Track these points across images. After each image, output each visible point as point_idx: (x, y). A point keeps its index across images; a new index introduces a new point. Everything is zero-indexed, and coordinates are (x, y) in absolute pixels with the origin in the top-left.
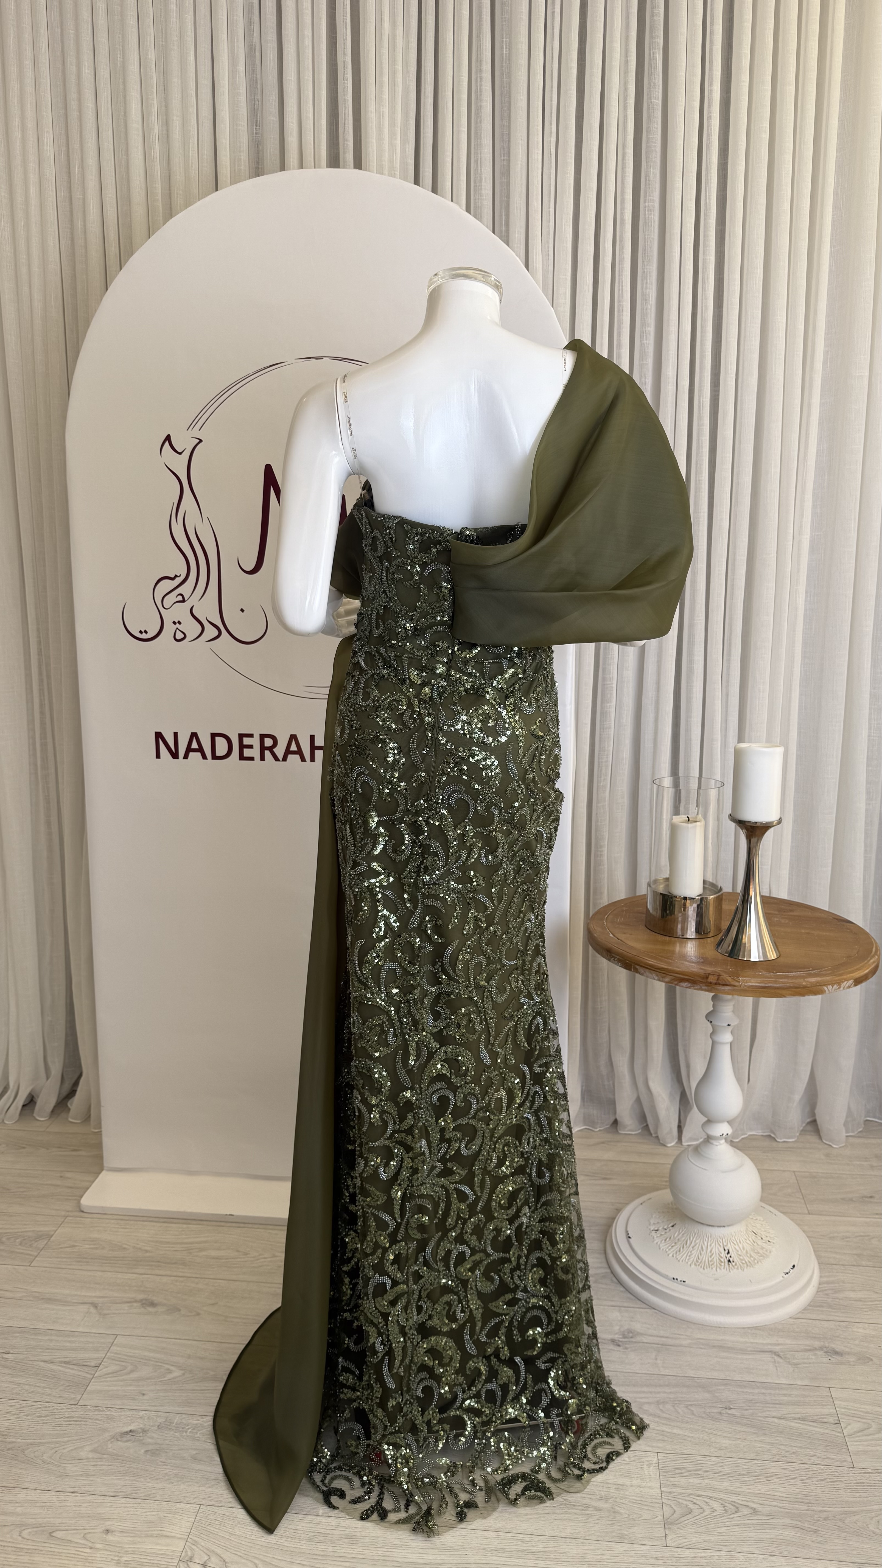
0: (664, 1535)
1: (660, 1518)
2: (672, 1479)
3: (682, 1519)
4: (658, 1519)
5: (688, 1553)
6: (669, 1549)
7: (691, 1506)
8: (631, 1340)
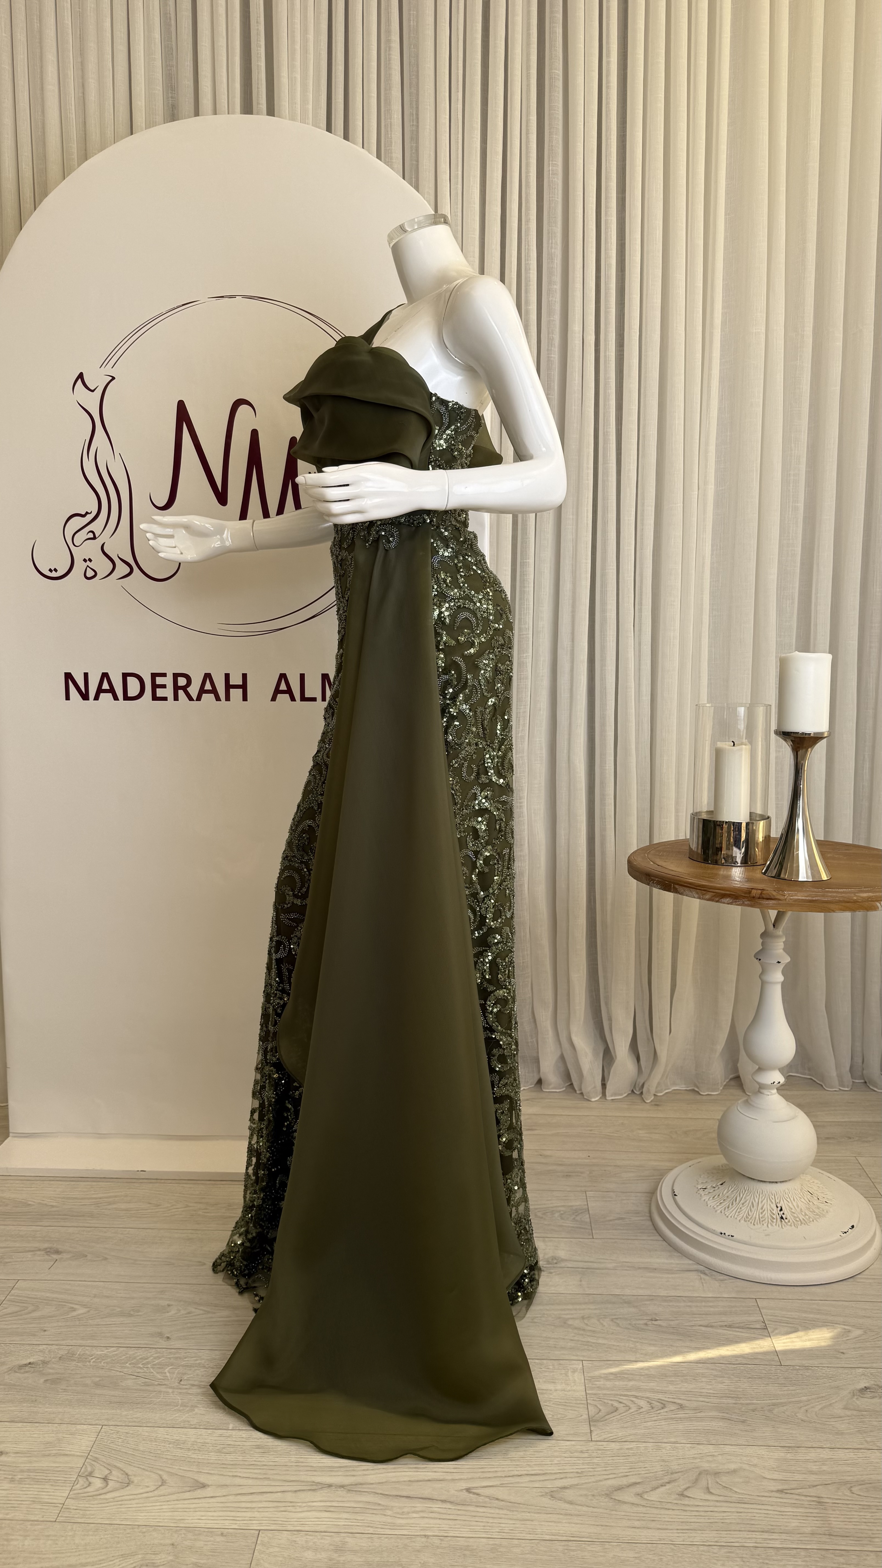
0: (589, 1431)
1: (585, 1416)
2: (597, 1383)
3: (607, 1417)
4: (582, 1417)
5: (613, 1445)
6: (594, 1443)
7: (616, 1404)
8: (555, 1265)
